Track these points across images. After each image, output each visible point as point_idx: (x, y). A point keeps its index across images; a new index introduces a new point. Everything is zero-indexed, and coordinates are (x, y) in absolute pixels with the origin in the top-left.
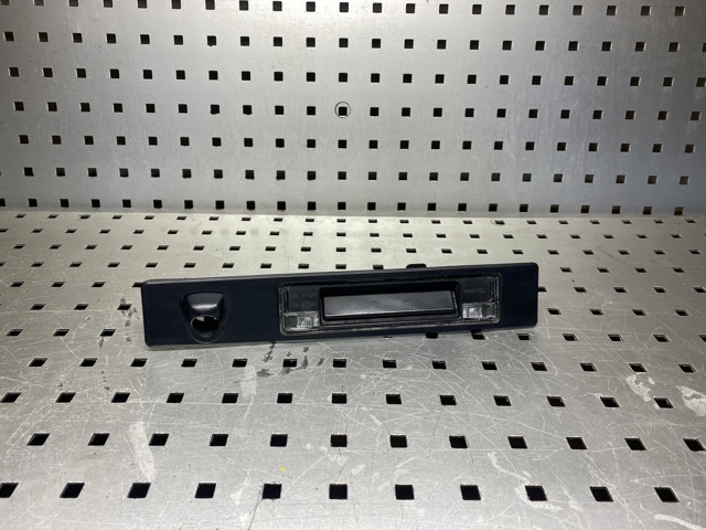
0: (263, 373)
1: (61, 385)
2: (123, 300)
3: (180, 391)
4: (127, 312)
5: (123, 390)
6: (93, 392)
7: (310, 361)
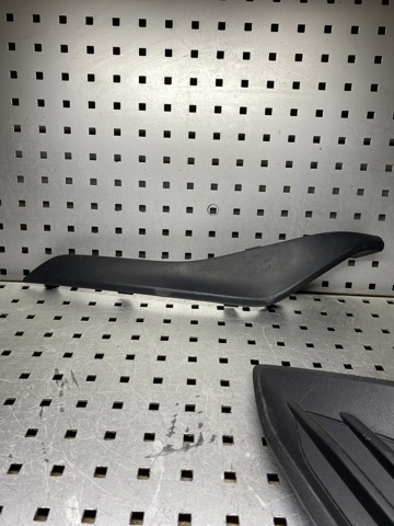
0: (168, 449)
1: (11, 456)
2: (56, 370)
3: (104, 466)
4: (60, 382)
5: (59, 463)
6: (35, 464)
7: (204, 437)
